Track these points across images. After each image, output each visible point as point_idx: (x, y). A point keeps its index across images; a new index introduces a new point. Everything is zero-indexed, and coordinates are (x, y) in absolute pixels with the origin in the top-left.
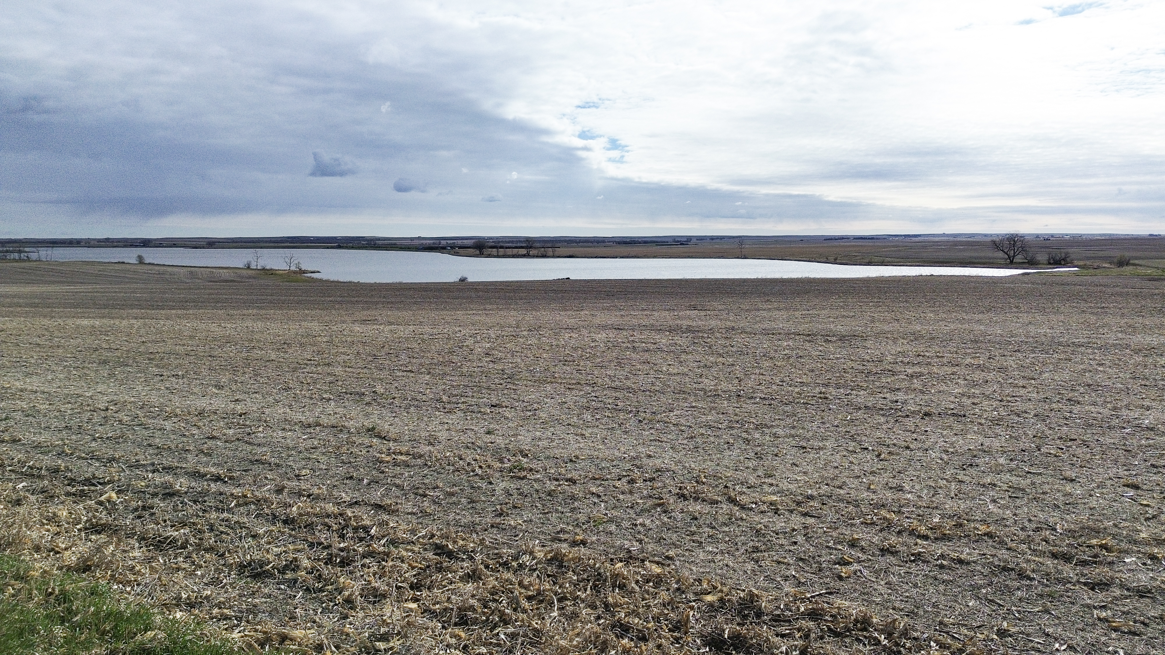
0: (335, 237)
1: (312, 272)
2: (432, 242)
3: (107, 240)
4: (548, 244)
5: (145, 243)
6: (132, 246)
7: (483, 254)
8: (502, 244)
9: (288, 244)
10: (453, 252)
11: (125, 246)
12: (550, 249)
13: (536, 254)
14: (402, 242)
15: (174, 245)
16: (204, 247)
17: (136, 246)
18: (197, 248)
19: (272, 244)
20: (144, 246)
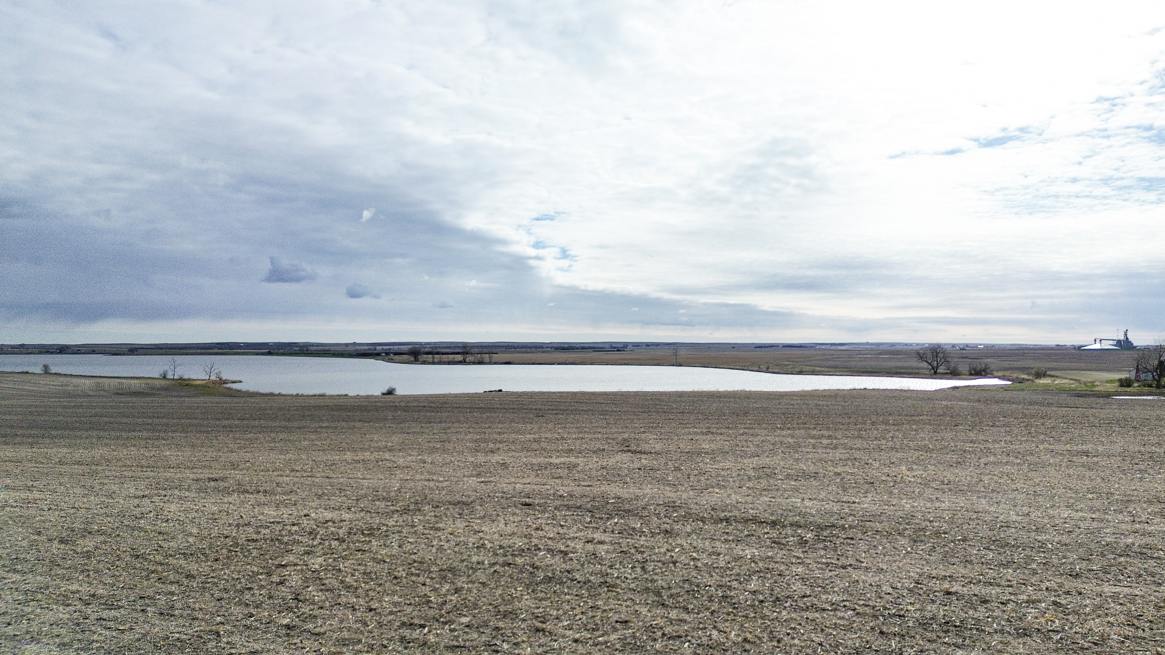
0: (268, 343)
1: (233, 382)
2: (367, 347)
3: (22, 346)
4: (485, 350)
5: (62, 350)
6: (48, 352)
7: (418, 361)
8: (439, 350)
9: (216, 351)
10: (387, 359)
11: (40, 353)
12: (487, 355)
13: (472, 361)
14: (336, 348)
15: (93, 352)
16: (124, 354)
17: (52, 353)
18: (116, 354)
19: (199, 351)
20: (61, 353)
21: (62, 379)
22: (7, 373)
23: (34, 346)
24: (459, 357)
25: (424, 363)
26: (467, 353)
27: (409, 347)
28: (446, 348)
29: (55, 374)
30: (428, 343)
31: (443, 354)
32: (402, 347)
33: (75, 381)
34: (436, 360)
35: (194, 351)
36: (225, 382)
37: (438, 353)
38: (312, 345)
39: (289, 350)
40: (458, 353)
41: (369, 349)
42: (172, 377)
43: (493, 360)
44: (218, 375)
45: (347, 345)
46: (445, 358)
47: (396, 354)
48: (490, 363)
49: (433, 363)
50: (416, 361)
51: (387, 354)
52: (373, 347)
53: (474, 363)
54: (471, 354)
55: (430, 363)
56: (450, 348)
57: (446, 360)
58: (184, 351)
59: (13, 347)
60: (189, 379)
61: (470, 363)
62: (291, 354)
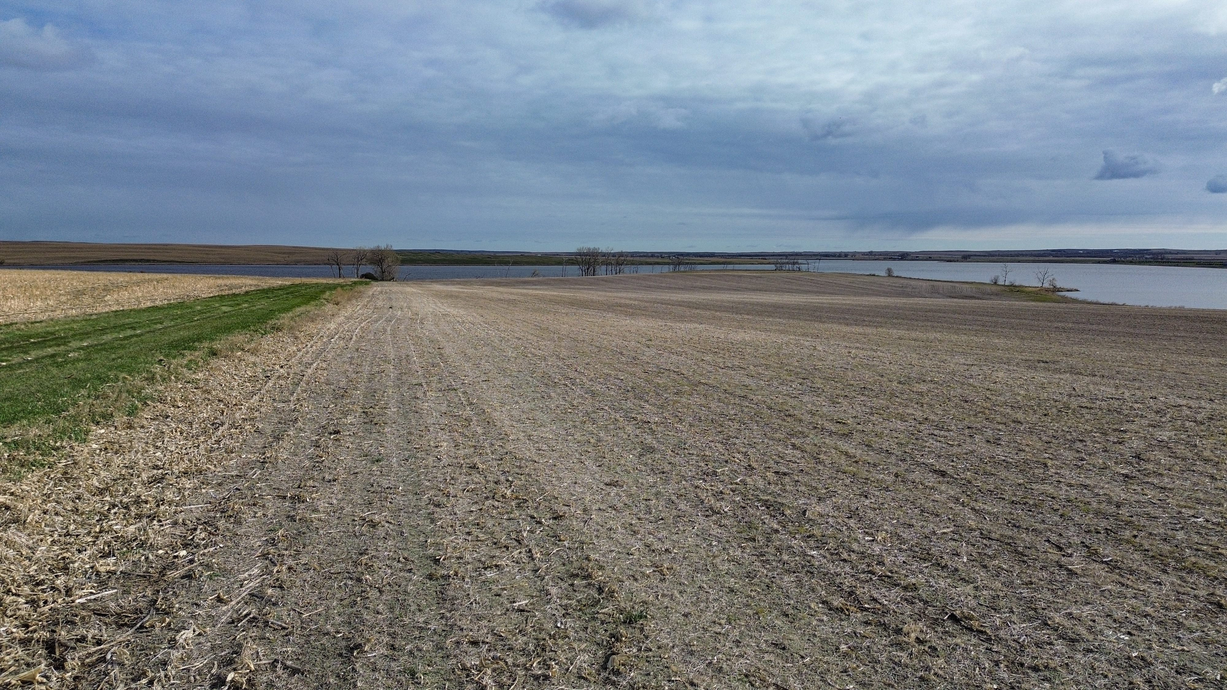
0: (1111, 250)
1: (1068, 291)
3: (871, 253)
5: (903, 256)
6: (891, 259)
9: (1051, 258)
11: (885, 259)
14: (1203, 256)
15: (930, 259)
16: (958, 261)
17: (894, 259)
18: (951, 261)
19: (1033, 258)
20: (902, 259)
21: (902, 281)
22: (859, 275)
23: (881, 253)
29: (897, 277)
33: (913, 283)
35: (1026, 258)
36: (1060, 290)
38: (1170, 252)
39: (1139, 258)
42: (1003, 283)
44: (1052, 282)
58: (1016, 258)
59: (864, 254)
60: (1020, 286)
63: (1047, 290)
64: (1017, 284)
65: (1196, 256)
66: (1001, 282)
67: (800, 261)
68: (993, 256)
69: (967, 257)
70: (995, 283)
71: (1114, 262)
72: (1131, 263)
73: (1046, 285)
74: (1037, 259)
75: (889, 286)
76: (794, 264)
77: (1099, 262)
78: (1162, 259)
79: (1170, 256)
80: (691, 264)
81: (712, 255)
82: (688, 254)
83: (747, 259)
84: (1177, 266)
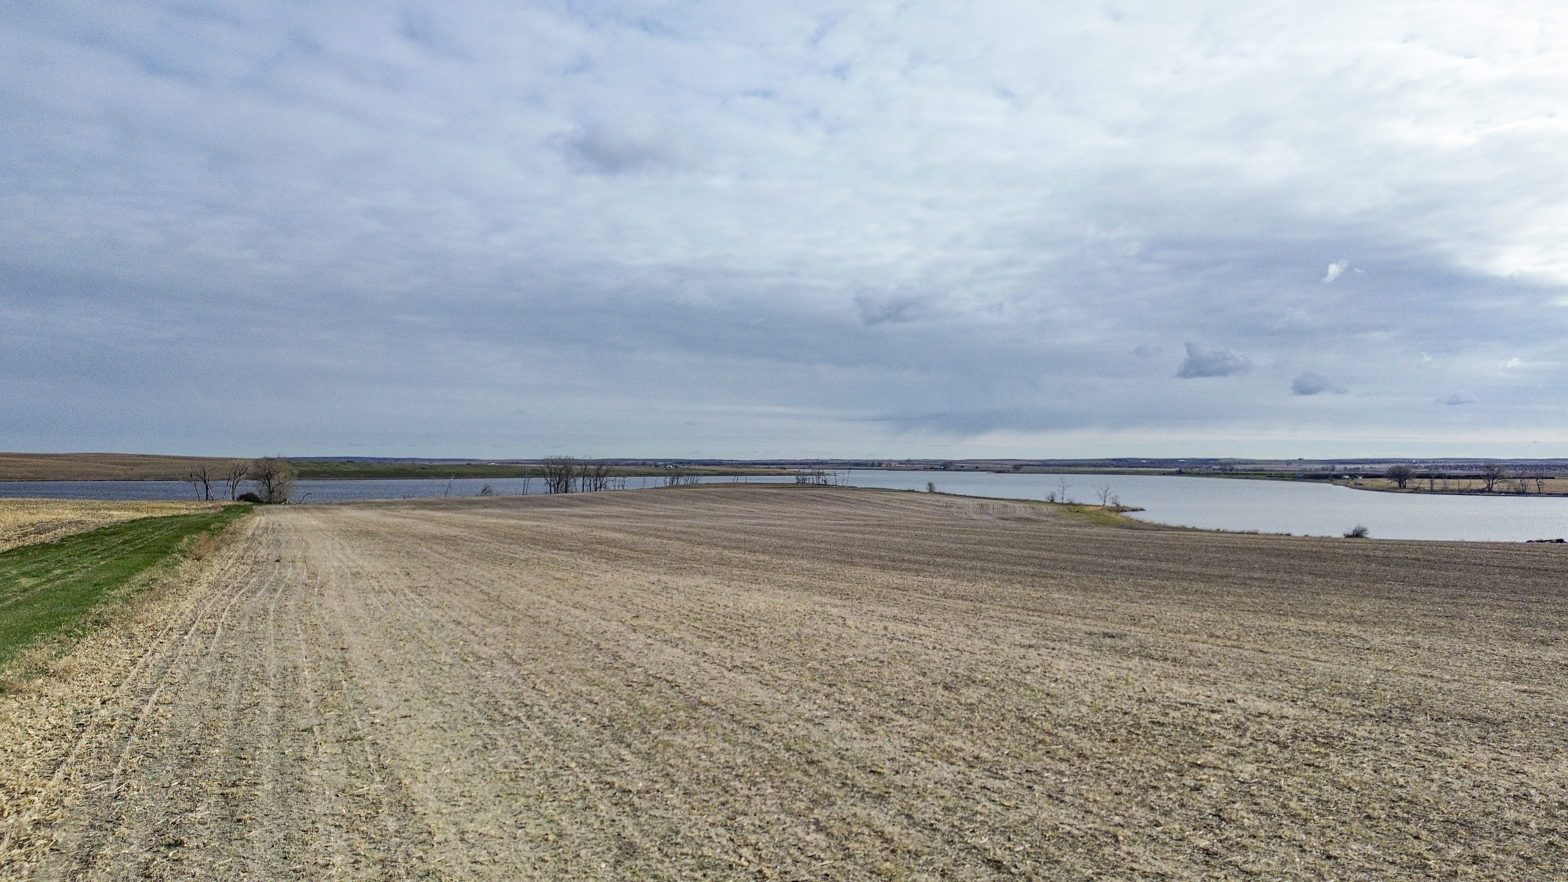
0: (1178, 460)
1: (1132, 511)
2: (1321, 466)
3: (908, 462)
4: (1528, 473)
5: (946, 466)
6: (932, 469)
7: (1404, 487)
8: (1441, 471)
9: (1113, 469)
10: (1352, 483)
11: (925, 469)
12: (1533, 481)
13: (1505, 489)
14: (1275, 467)
15: (977, 469)
16: (1008, 472)
17: (936, 469)
18: (1000, 472)
19: (1091, 469)
20: (945, 469)
21: (946, 499)
22: (895, 491)
23: (919, 462)
24: (1481, 484)
25: (1416, 490)
26: (1494, 477)
27: (1390, 466)
28: (1456, 468)
29: (940, 493)
30: (1422, 461)
31: (1449, 477)
32: (1377, 466)
33: (959, 501)
34: (1436, 487)
35: (1083, 469)
36: (1123, 510)
37: (1439, 477)
38: (1239, 462)
39: (1207, 469)
40: (1478, 477)
41: (1323, 469)
42: (1060, 501)
43: (1546, 490)
45: (1289, 462)
46: (1453, 484)
47: (1367, 476)
48: (1539, 494)
49: (1432, 491)
50: (1402, 488)
51: (1353, 476)
52: (1329, 466)
53: (1507, 493)
54: (1502, 477)
55: (1425, 492)
56: (1462, 467)
57: (1456, 487)
58: (1074, 469)
59: (900, 463)
60: (1080, 505)
61: (1500, 493)
62: (1208, 475)
63: (1110, 510)
64: (1076, 502)
65: (1266, 467)
66: (1058, 500)
67: (826, 471)
68: (1048, 465)
69: (1018, 467)
70: (1052, 501)
71: (1180, 473)
72: (1198, 474)
73: (1109, 504)
74: (1097, 469)
75: (931, 505)
76: (819, 474)
77: (1164, 474)
78: (1231, 470)
79: (1239, 467)
80: (693, 475)
81: (720, 463)
82: (690, 462)
83: (762, 469)
84: (1247, 478)
